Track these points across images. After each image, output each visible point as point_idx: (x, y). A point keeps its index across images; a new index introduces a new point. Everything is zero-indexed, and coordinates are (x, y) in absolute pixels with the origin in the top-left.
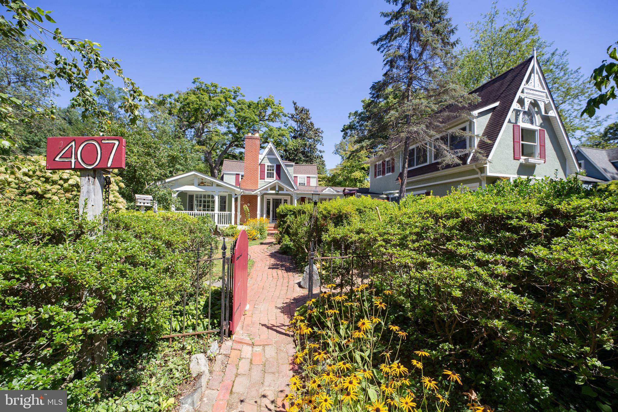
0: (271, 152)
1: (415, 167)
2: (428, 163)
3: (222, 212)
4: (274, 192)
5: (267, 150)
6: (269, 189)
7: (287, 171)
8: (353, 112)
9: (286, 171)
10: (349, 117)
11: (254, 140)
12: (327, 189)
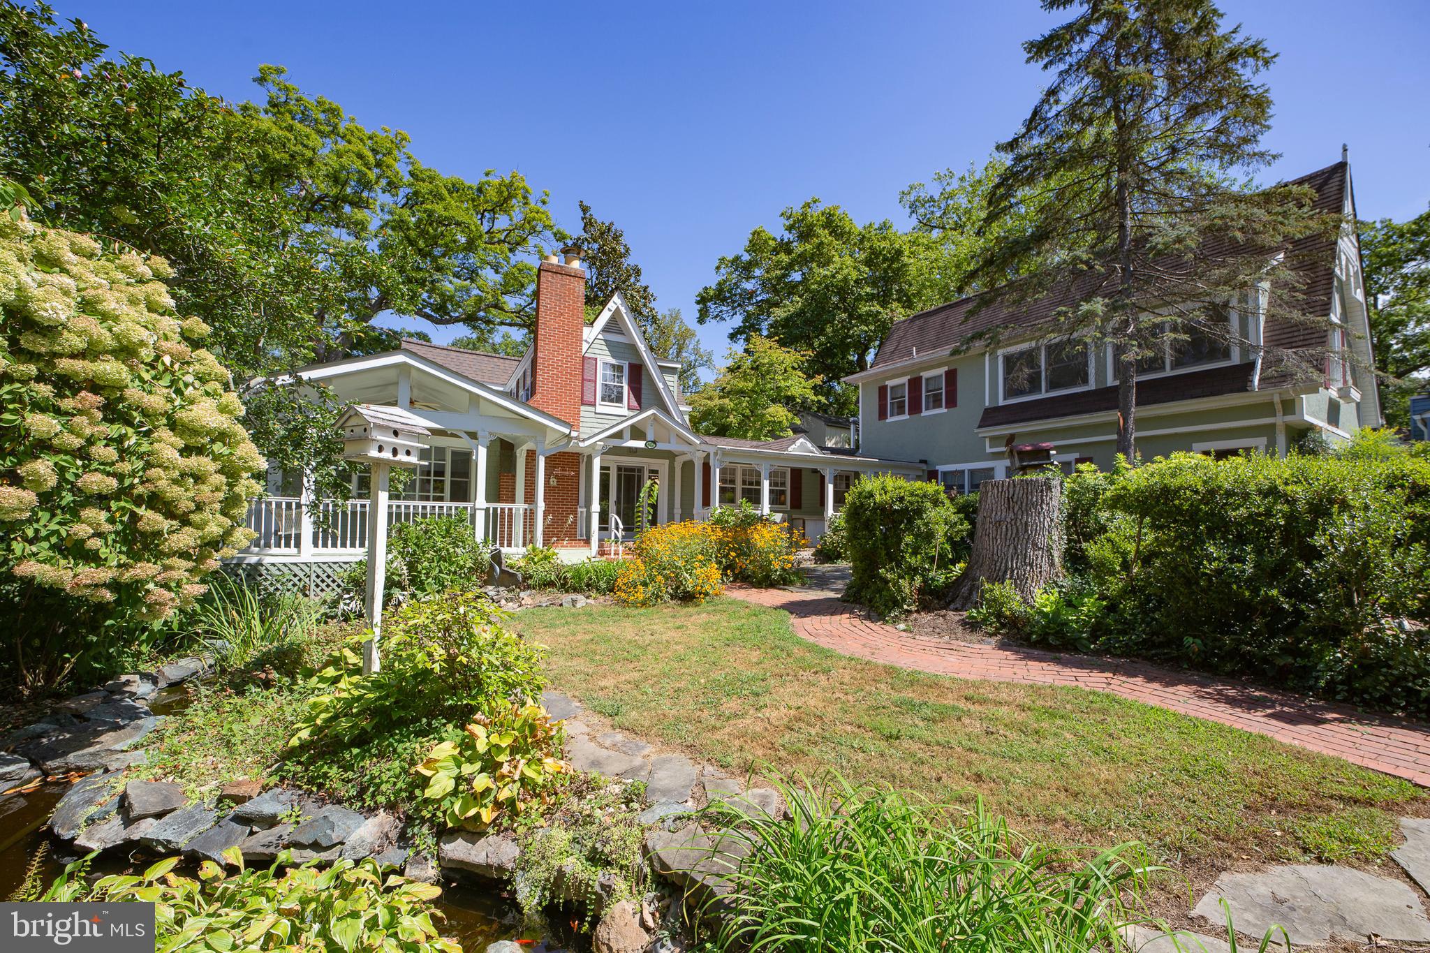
0: (614, 325)
1: (1044, 395)
2: (1092, 385)
3: (499, 506)
4: (640, 444)
5: (605, 316)
6: (627, 434)
7: (665, 383)
8: (730, 258)
9: (660, 385)
10: (718, 268)
11: (567, 280)
12: (798, 443)
